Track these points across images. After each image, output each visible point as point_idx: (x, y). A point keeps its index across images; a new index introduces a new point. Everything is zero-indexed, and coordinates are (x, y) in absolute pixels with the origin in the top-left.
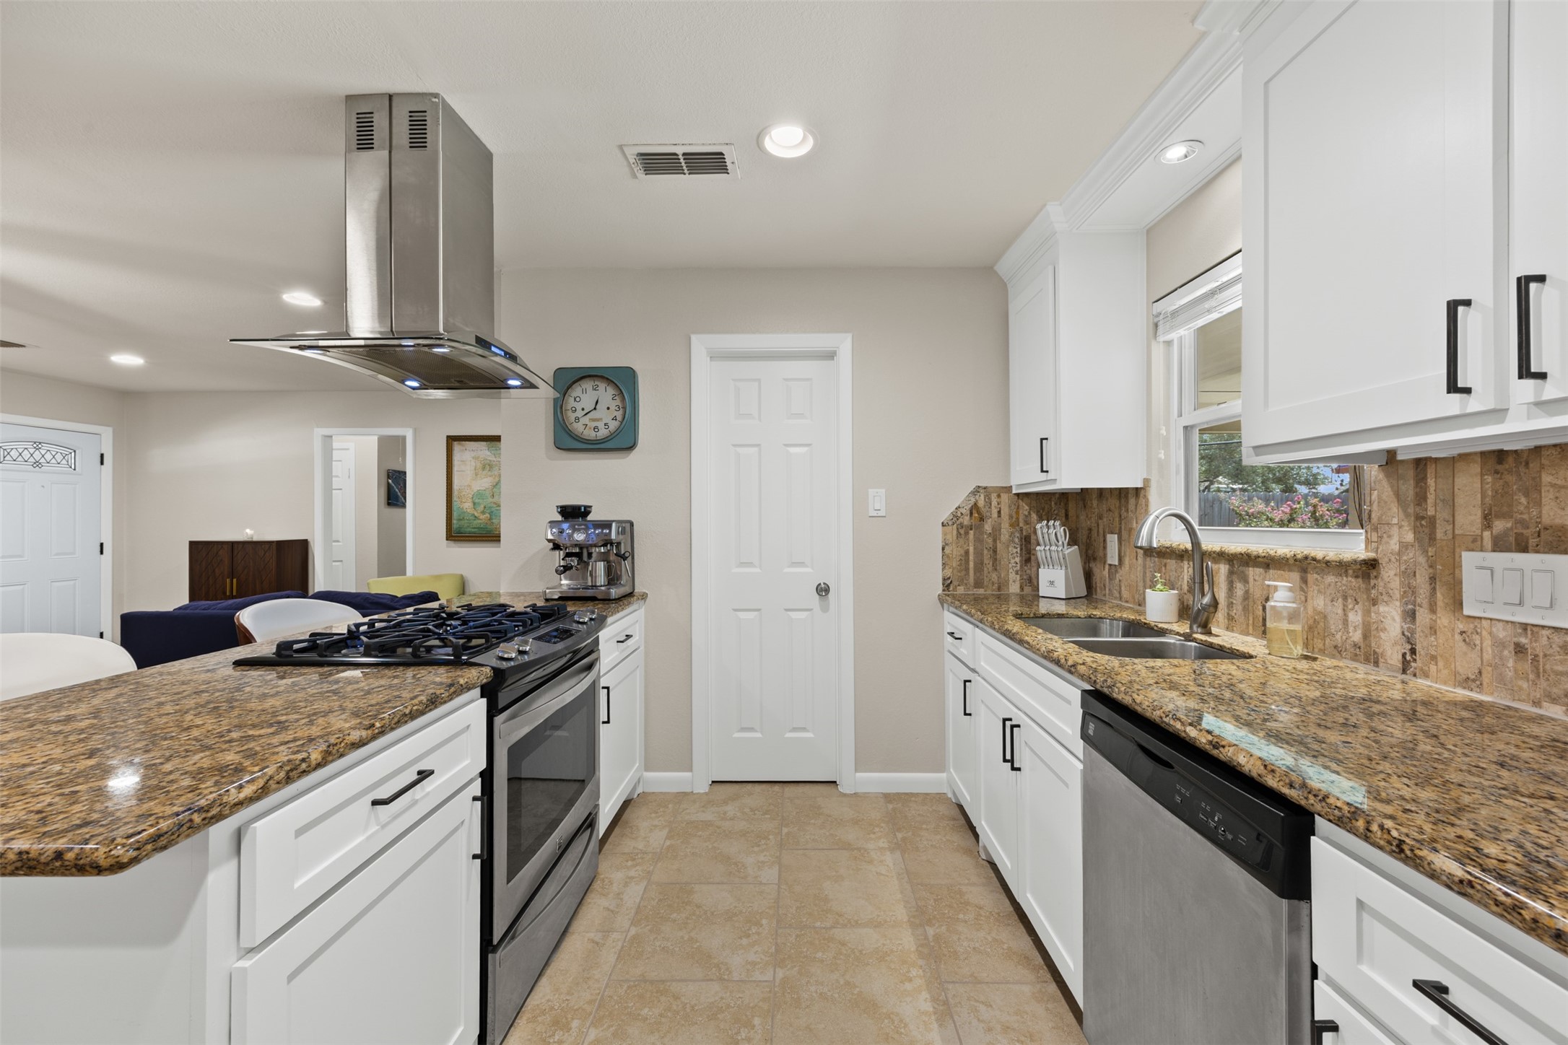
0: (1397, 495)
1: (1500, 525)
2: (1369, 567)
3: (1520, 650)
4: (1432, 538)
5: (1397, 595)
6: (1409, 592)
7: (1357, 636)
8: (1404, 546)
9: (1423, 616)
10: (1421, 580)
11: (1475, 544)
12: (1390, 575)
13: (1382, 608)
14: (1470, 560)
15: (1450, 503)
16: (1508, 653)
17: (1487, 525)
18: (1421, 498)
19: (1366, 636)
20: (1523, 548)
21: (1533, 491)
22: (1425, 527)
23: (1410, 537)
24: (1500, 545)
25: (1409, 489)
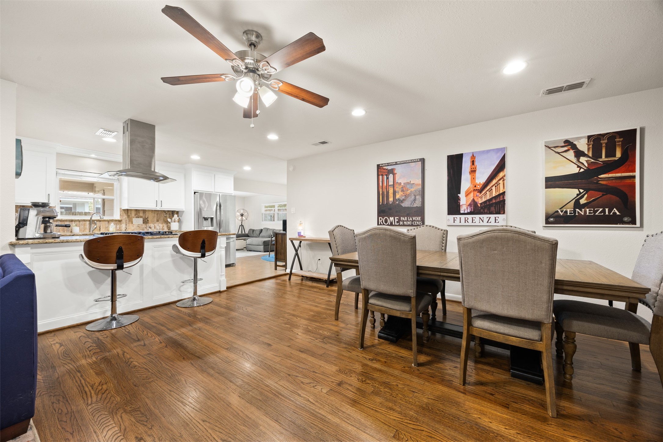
0: (125, 212)
1: (136, 216)
2: (120, 221)
3: (138, 226)
4: (129, 217)
5: (124, 223)
6: (126, 222)
7: (118, 228)
8: (126, 218)
9: (128, 225)
10: (128, 221)
11: (134, 217)
12: (124, 221)
13: (122, 225)
14: (134, 219)
15: (131, 213)
16: (137, 227)
17: (135, 215)
18: (128, 213)
19: (120, 228)
20: (138, 218)
21: (139, 213)
22: (128, 216)
23: (126, 217)
24: (136, 217)
25: (126, 212)
